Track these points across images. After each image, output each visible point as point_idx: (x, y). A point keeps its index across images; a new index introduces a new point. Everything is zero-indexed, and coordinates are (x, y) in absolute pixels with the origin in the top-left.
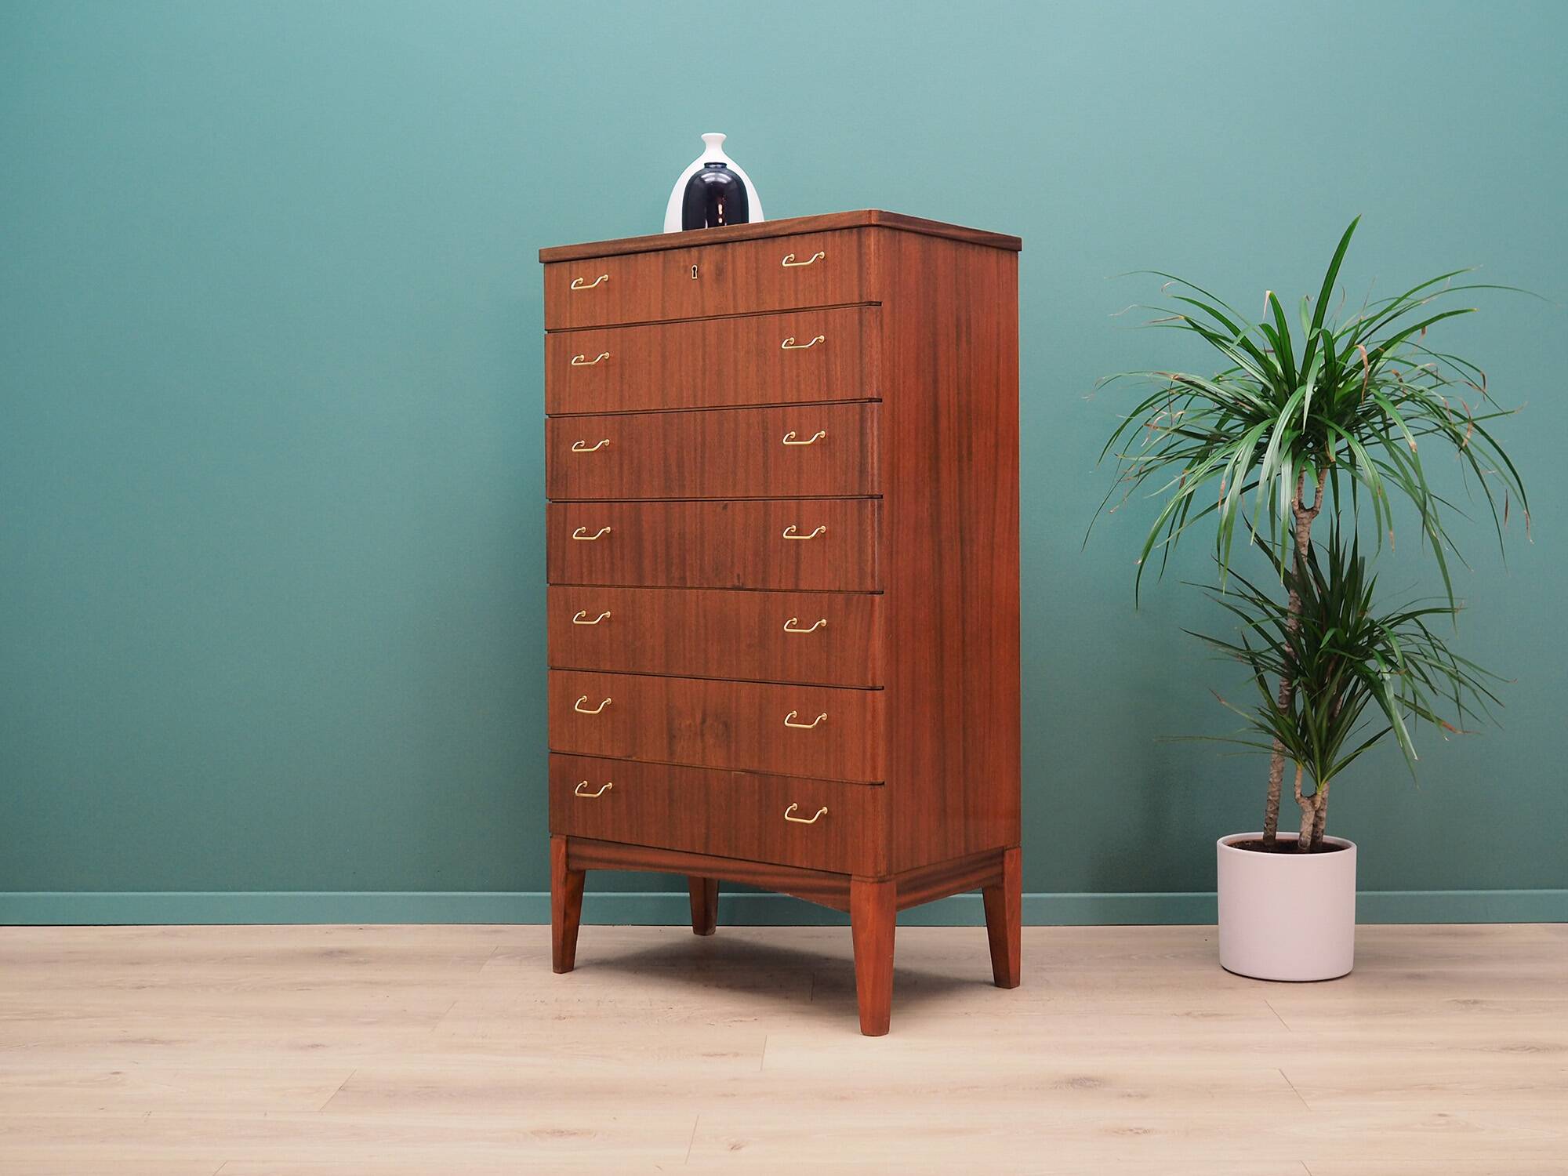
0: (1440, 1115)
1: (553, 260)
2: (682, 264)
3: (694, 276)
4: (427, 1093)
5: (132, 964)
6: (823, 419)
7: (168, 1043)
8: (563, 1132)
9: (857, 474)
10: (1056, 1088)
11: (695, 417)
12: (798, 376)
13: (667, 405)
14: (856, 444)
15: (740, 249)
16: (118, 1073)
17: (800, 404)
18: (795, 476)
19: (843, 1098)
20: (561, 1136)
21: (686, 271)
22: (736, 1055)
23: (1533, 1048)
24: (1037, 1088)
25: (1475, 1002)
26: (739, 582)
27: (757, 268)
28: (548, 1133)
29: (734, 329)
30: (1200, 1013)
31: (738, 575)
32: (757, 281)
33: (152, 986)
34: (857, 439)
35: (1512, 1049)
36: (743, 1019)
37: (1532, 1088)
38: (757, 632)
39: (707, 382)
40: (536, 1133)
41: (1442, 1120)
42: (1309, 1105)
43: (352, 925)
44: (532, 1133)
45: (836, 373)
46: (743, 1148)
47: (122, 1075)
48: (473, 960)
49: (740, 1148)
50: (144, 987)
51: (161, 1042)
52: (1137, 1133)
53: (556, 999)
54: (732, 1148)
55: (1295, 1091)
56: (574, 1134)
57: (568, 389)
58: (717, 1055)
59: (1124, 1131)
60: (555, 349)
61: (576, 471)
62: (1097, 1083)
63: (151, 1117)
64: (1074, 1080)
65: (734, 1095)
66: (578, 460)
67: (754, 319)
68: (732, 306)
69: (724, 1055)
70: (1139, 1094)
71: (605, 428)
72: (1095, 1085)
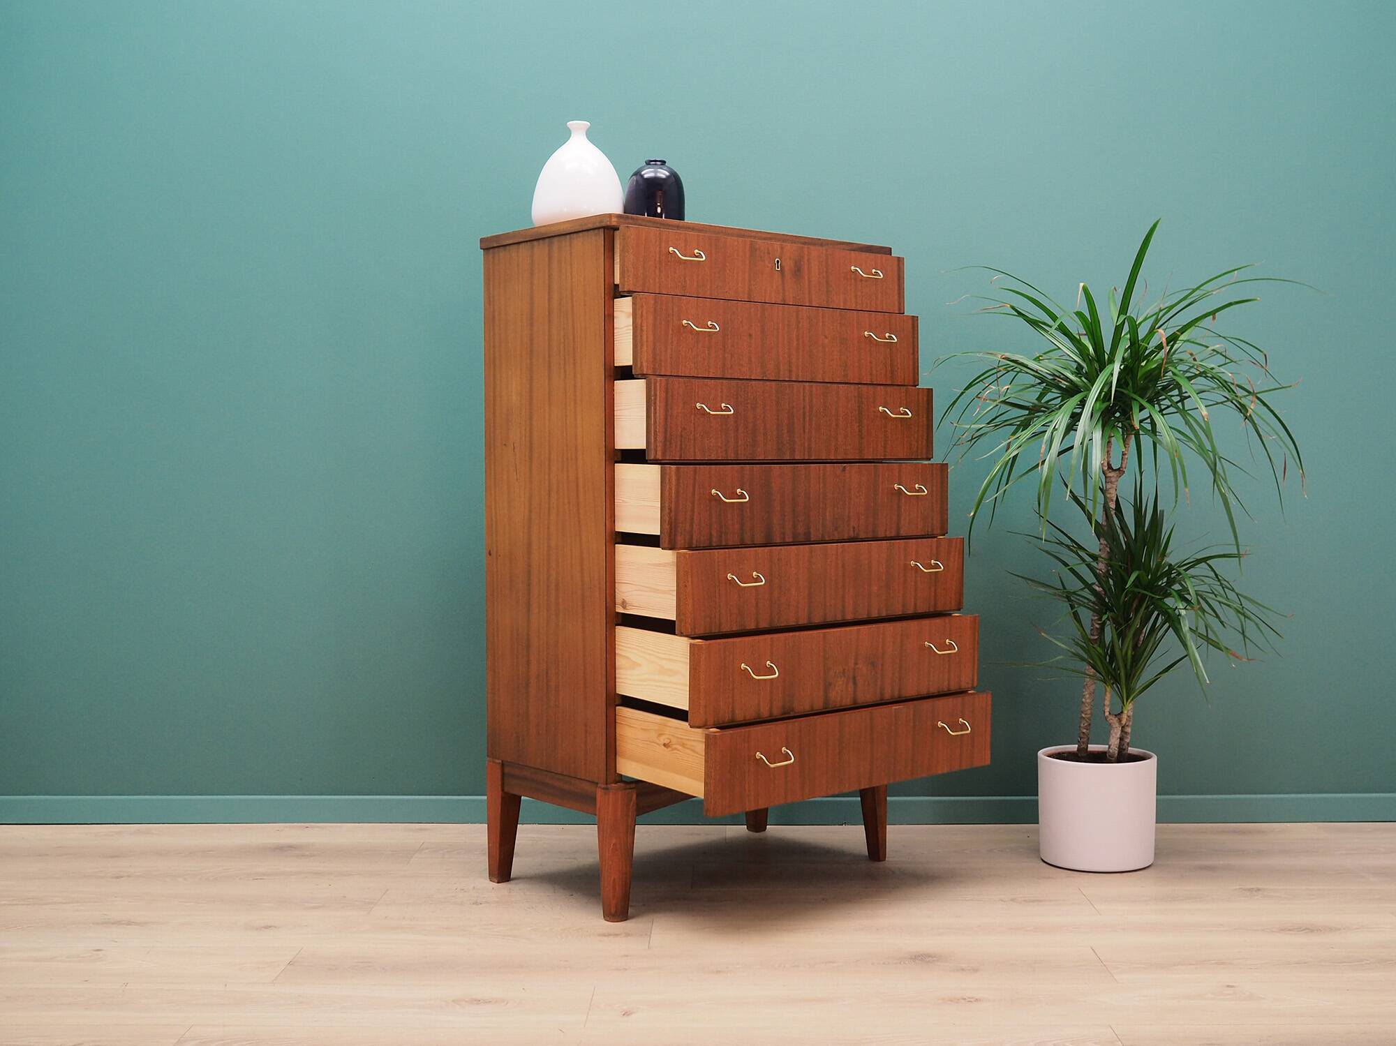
0: (1228, 986)
3: (778, 267)
4: (364, 966)
5: (112, 857)
7: (142, 924)
8: (479, 1000)
9: (925, 442)
10: (900, 963)
14: (925, 419)
16: (99, 950)
19: (718, 972)
20: (478, 1003)
21: (769, 262)
22: (627, 935)
23: (1308, 929)
24: (884, 964)
25: (1259, 890)
27: (827, 272)
28: (466, 1002)
30: (1023, 899)
32: (827, 282)
33: (128, 875)
35: (1289, 930)
37: (1305, 963)
40: (457, 1001)
41: (1230, 990)
42: (1116, 977)
43: (300, 824)
44: (453, 1001)
45: (898, 364)
46: (633, 1015)
47: (103, 952)
48: (403, 854)
49: (631, 1014)
50: (122, 877)
51: (136, 924)
52: (969, 1001)
53: (474, 888)
54: (624, 1015)
55: (1104, 965)
56: (489, 1002)
57: (669, 351)
58: (610, 935)
59: (958, 1000)
60: (656, 310)
61: (691, 432)
62: (935, 959)
63: (127, 987)
64: (916, 956)
65: (625, 969)
66: (693, 422)
67: (838, 312)
68: (807, 300)
69: (617, 935)
70: (971, 968)
71: (722, 392)
72: (934, 961)
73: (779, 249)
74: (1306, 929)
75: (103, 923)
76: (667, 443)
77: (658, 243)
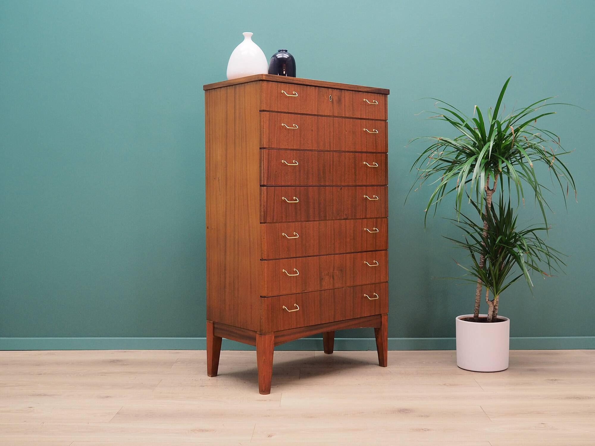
0: (542, 424)
1: (267, 80)
2: (325, 94)
3: (331, 100)
4: (151, 415)
5: (37, 365)
6: (374, 158)
7: (51, 396)
8: (203, 430)
9: (384, 177)
10: (394, 413)
11: (330, 154)
12: (366, 142)
13: (319, 149)
14: (384, 167)
15: (347, 94)
16: (31, 407)
18: (365, 178)
20: (203, 432)
21: (327, 97)
22: (270, 400)
24: (386, 413)
25: (556, 380)
26: (346, 217)
27: (353, 101)
28: (197, 431)
29: (345, 122)
30: (449, 384)
31: (346, 214)
32: (353, 106)
33: (44, 374)
35: (570, 398)
37: (577, 413)
39: (335, 141)
40: (193, 430)
41: (543, 426)
42: (491, 420)
43: (122, 350)
44: (191, 430)
45: (378, 143)
46: (273, 437)
47: (33, 408)
48: (169, 364)
50: (41, 374)
51: (48, 395)
52: (425, 430)
53: (201, 379)
54: (269, 436)
55: (486, 414)
56: (207, 431)
57: (276, 137)
58: (263, 400)
59: (420, 430)
60: (269, 119)
61: (280, 173)
62: (409, 411)
63: (44, 424)
64: (400, 410)
65: (269, 416)
66: (280, 168)
67: (352, 120)
68: (344, 114)
69: (265, 400)
70: (426, 415)
71: (293, 155)
72: (409, 412)
73: (331, 91)
74: (577, 398)
75: (33, 395)
76: (269, 178)
77: (276, 89)
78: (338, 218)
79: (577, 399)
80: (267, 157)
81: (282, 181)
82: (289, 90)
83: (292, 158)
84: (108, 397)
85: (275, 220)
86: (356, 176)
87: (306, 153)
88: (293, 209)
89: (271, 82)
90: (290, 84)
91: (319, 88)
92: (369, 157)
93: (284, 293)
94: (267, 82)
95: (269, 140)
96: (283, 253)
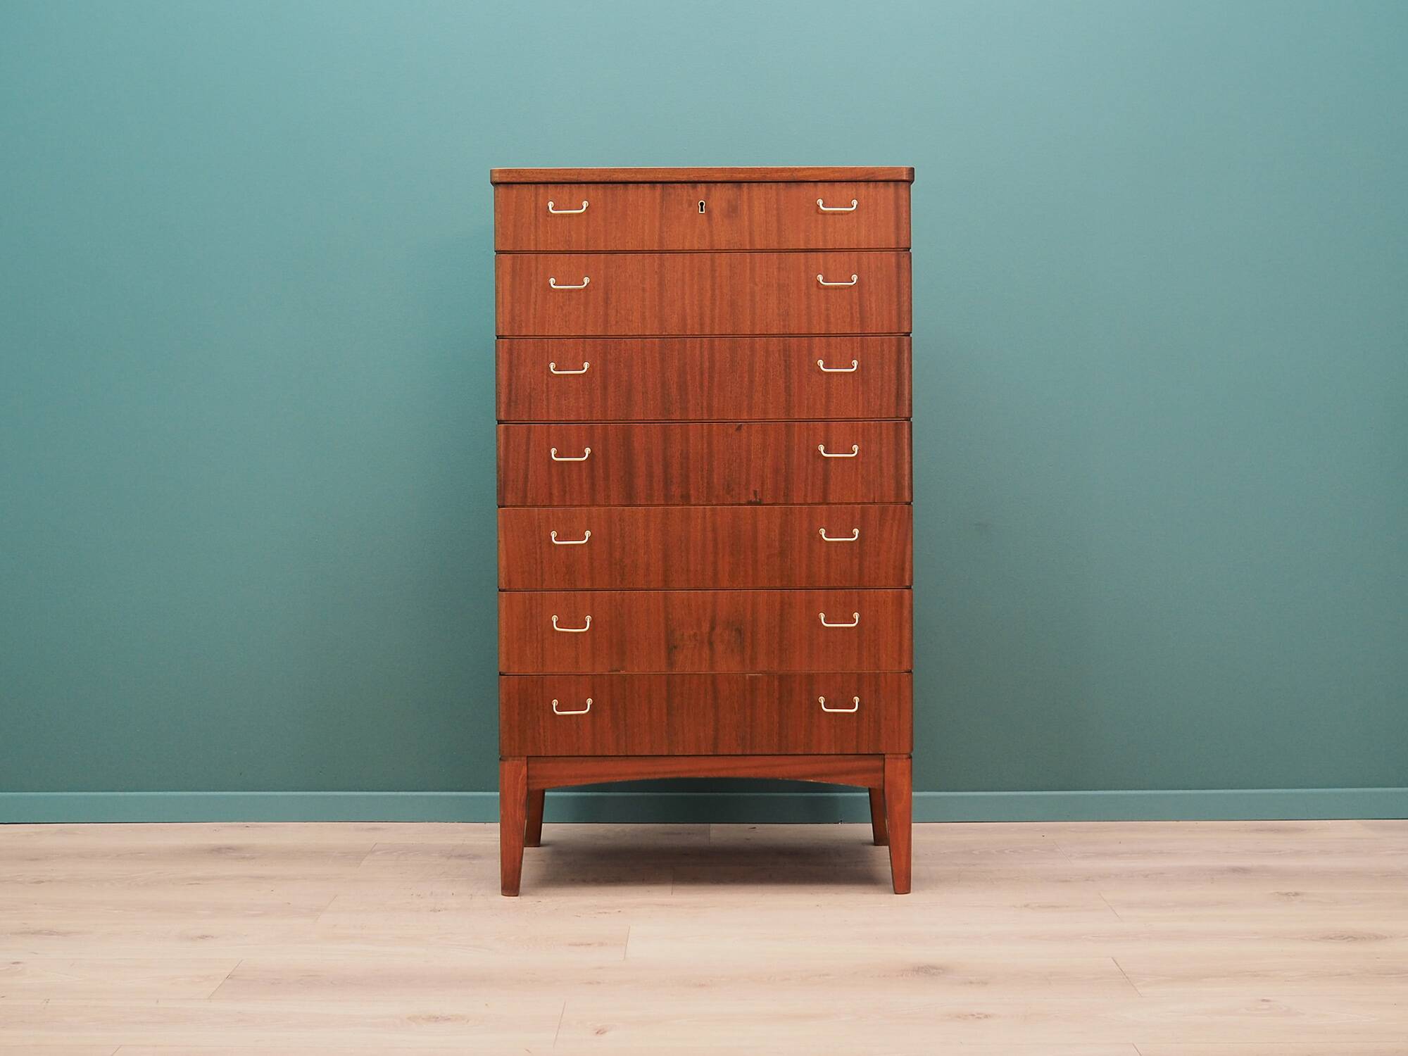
0: (1263, 1000)
1: (505, 183)
2: (685, 198)
3: (702, 210)
4: (310, 981)
5: (32, 860)
6: (855, 349)
7: (66, 934)
8: (438, 1018)
9: (893, 399)
10: (902, 975)
11: (701, 344)
12: (827, 309)
13: (666, 331)
14: (893, 372)
15: (757, 191)
16: (18, 963)
17: (828, 335)
18: (823, 401)
19: (702, 986)
20: (436, 1021)
21: (690, 205)
22: (601, 944)
23: (1352, 937)
24: (884, 976)
25: (1296, 894)
26: (756, 497)
27: (778, 209)
28: (423, 1019)
29: (751, 263)
30: (1037, 905)
31: (755, 492)
32: (779, 221)
33: (50, 881)
34: (893, 368)
35: (1331, 938)
36: (607, 911)
37: (1349, 975)
38: (777, 544)
39: (717, 311)
40: (413, 1019)
41: (1266, 1006)
42: (1139, 991)
43: (238, 823)
44: (409, 1018)
45: (871, 309)
46: (607, 1033)
47: (22, 965)
48: (355, 856)
49: (604, 1032)
50: (43, 882)
51: (58, 934)
52: (978, 1018)
53: (432, 893)
54: (598, 1033)
55: (1127, 978)
56: (447, 1019)
57: (532, 311)
58: (582, 945)
59: (966, 1016)
60: (514, 270)
61: (543, 393)
62: (941, 971)
63: (49, 1004)
64: (919, 968)
65: (599, 983)
66: (545, 382)
67: (775, 256)
68: (747, 242)
69: (589, 944)
70: (980, 980)
71: (583, 351)
72: (939, 973)
73: (704, 190)
74: (1349, 937)
75: (22, 933)
76: (512, 404)
77: (533, 198)
78: (729, 500)
79: (1350, 939)
80: (506, 356)
81: (551, 411)
82: (570, 199)
83: (580, 358)
84: (207, 937)
85: (529, 500)
86: (790, 395)
87: (623, 345)
88: (584, 476)
89: (518, 186)
90: (572, 185)
91: (665, 185)
92: (836, 347)
93: (556, 670)
94: (506, 185)
95: (513, 319)
96: (554, 577)
